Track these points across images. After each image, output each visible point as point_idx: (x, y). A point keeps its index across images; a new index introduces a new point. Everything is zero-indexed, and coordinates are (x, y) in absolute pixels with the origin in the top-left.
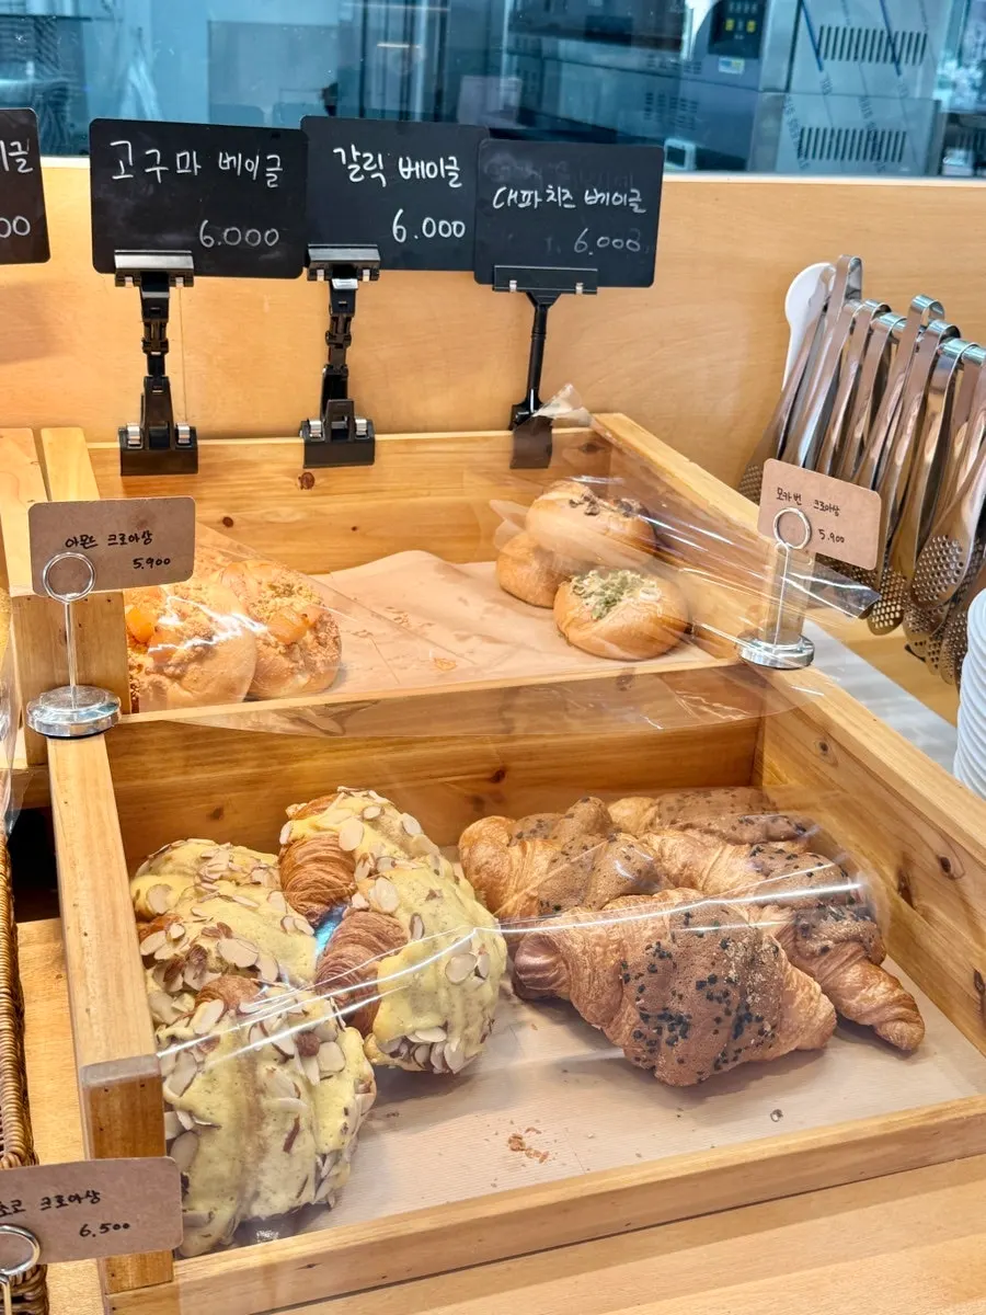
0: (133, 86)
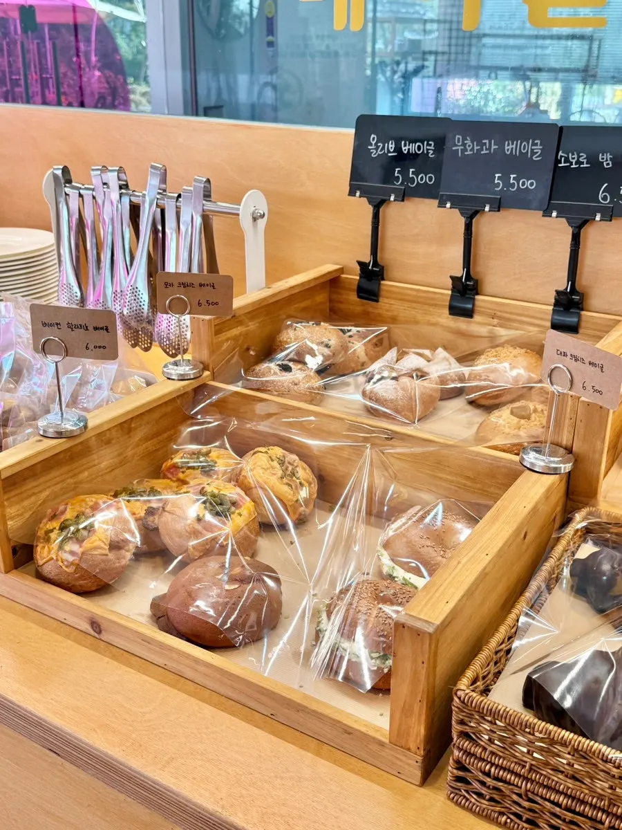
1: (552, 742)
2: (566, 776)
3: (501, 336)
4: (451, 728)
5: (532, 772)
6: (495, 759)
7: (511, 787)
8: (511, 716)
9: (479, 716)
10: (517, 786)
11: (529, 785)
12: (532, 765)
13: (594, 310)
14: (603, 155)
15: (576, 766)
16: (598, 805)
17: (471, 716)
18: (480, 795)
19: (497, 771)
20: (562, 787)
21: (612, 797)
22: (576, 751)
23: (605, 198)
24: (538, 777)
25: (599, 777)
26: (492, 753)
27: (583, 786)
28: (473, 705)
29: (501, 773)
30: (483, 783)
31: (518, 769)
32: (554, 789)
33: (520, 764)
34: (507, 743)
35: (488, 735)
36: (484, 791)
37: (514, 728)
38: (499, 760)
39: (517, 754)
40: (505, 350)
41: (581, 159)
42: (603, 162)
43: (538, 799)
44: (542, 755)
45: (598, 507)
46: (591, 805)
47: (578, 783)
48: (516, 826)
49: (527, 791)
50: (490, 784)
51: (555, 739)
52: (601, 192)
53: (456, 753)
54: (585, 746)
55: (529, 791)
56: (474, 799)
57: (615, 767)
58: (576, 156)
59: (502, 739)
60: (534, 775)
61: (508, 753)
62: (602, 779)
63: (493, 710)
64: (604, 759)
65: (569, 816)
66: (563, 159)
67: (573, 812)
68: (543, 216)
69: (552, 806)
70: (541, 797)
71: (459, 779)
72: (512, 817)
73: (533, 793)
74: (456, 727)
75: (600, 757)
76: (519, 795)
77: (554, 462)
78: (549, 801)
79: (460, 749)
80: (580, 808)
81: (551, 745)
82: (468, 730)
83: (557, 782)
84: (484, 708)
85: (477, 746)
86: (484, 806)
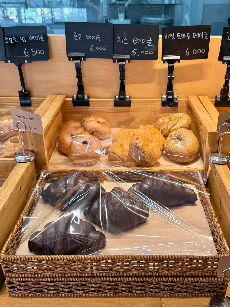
0: (185, 19)
1: (39, 261)
2: (48, 271)
3: (2, 112)
4: (2, 271)
5: (36, 274)
6: (21, 275)
7: (30, 283)
8: (22, 258)
9: (11, 263)
10: (32, 281)
11: (36, 279)
12: (35, 272)
13: (35, 97)
14: (22, 37)
15: (50, 266)
16: (61, 276)
17: (8, 264)
18: (20, 290)
19: (23, 279)
20: (47, 275)
21: (64, 271)
22: (47, 261)
23: (27, 54)
24: (38, 275)
25: (58, 267)
26: (20, 274)
27: (54, 272)
28: (7, 260)
29: (25, 279)
30: (20, 285)
31: (30, 275)
32: (45, 277)
33: (31, 273)
34: (24, 268)
35: (16, 268)
36: (21, 288)
37: (25, 262)
38: (23, 275)
39: (28, 270)
40: (4, 117)
41: (14, 40)
42: (22, 40)
43: (41, 283)
44: (37, 267)
45: (48, 169)
46: (59, 277)
47: (52, 272)
48: (36, 295)
49: (36, 281)
50: (22, 285)
51: (40, 260)
52: (25, 52)
53: (7, 279)
54: (51, 258)
55: (37, 281)
56: (18, 292)
57: (62, 261)
58: (11, 38)
59: (21, 267)
60: (37, 275)
61: (25, 271)
62: (59, 267)
63: (15, 258)
64: (58, 260)
65: (52, 284)
66: (7, 40)
67: (54, 282)
68: (5, 63)
69: (46, 283)
70: (41, 281)
71: (11, 288)
72: (34, 292)
73: (38, 281)
74: (4, 270)
75: (56, 260)
76: (34, 284)
77: (28, 157)
78: (44, 282)
79: (8, 277)
80: (55, 280)
81: (39, 262)
82: (8, 269)
83: (45, 274)
84: (11, 259)
85: (13, 273)
86: (22, 293)
